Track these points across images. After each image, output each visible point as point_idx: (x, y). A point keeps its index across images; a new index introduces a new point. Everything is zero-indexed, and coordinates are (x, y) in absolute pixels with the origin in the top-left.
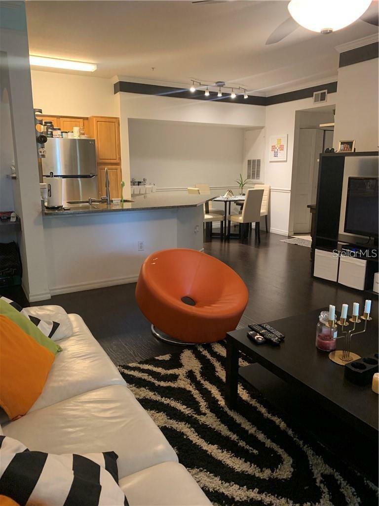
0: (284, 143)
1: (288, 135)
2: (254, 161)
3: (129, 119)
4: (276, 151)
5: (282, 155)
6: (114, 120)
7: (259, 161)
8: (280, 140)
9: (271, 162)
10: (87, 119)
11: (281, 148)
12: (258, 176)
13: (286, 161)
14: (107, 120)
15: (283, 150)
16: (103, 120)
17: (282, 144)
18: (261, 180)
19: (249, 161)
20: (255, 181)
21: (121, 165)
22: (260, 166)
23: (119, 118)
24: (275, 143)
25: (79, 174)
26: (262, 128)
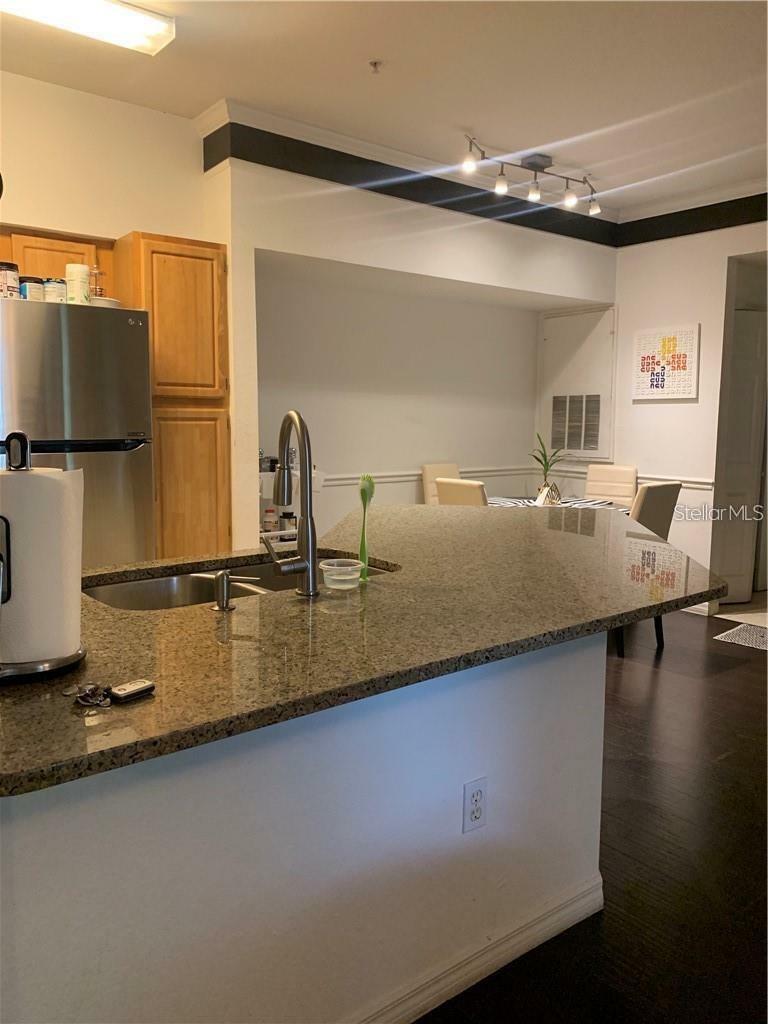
0: (686, 347)
1: (700, 325)
2: (576, 401)
3: (257, 251)
4: (658, 369)
5: (677, 383)
6: (208, 252)
7: (594, 402)
8: (674, 338)
9: (636, 402)
10: (110, 245)
11: (679, 362)
12: (592, 439)
13: (696, 400)
14: (187, 250)
15: (684, 368)
16: (173, 247)
17: (679, 350)
18: (603, 450)
19: (558, 402)
20: (581, 453)
21: (228, 405)
22: (598, 412)
23: (225, 246)
24: (655, 349)
25: (67, 437)
26: (605, 307)
